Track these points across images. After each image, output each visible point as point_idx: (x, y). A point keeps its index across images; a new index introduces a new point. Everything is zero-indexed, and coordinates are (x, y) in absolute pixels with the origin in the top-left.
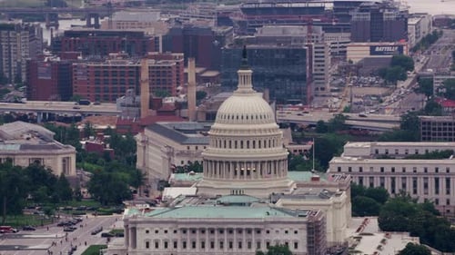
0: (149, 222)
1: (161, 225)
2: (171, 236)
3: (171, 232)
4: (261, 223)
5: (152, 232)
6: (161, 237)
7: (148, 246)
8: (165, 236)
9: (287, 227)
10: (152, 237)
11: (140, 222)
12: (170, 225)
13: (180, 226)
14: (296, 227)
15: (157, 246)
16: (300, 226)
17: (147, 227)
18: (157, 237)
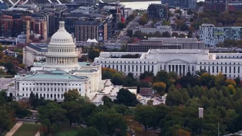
0: (24, 80)
1: (29, 82)
2: (33, 86)
4: (67, 81)
5: (25, 84)
6: (29, 86)
7: (23, 90)
9: (77, 83)
11: (21, 80)
12: (32, 82)
13: (36, 82)
14: (80, 83)
15: (27, 90)
17: (23, 82)
18: (27, 86)
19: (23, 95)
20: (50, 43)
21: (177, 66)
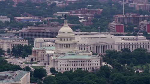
0: (61, 60)
1: (64, 60)
2: (67, 63)
3: (66, 62)
4: (89, 59)
5: (62, 62)
6: (64, 63)
7: (61, 66)
8: (65, 63)
9: (95, 60)
10: (62, 63)
11: (59, 60)
12: (66, 60)
13: (69, 61)
14: (97, 60)
15: (63, 66)
16: (99, 60)
17: (61, 61)
18: (63, 63)
19: (61, 69)
20: (58, 35)
21: (101, 46)
